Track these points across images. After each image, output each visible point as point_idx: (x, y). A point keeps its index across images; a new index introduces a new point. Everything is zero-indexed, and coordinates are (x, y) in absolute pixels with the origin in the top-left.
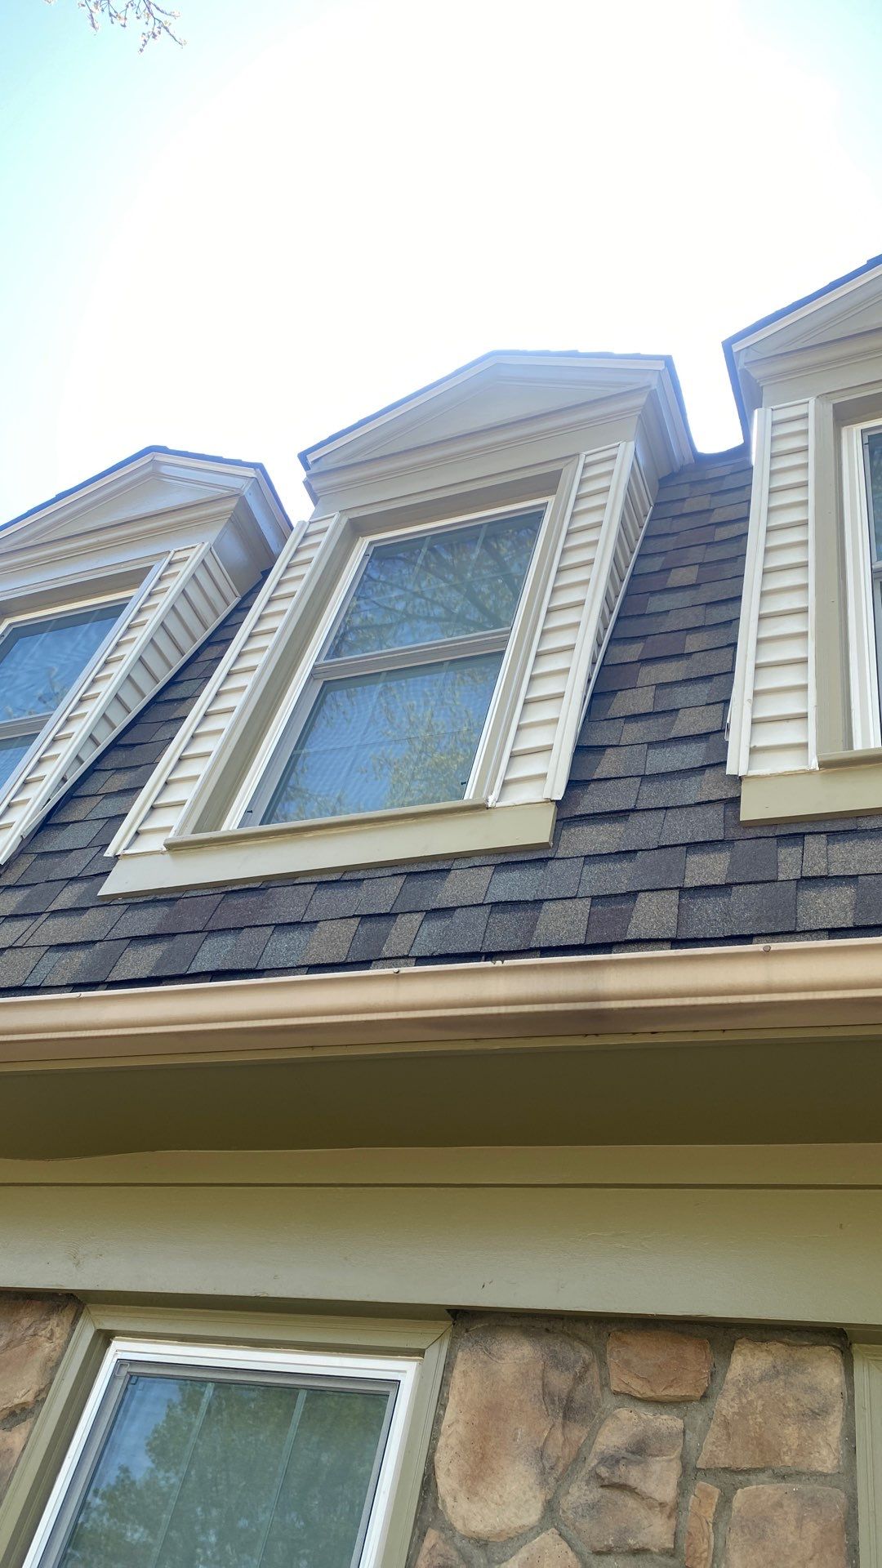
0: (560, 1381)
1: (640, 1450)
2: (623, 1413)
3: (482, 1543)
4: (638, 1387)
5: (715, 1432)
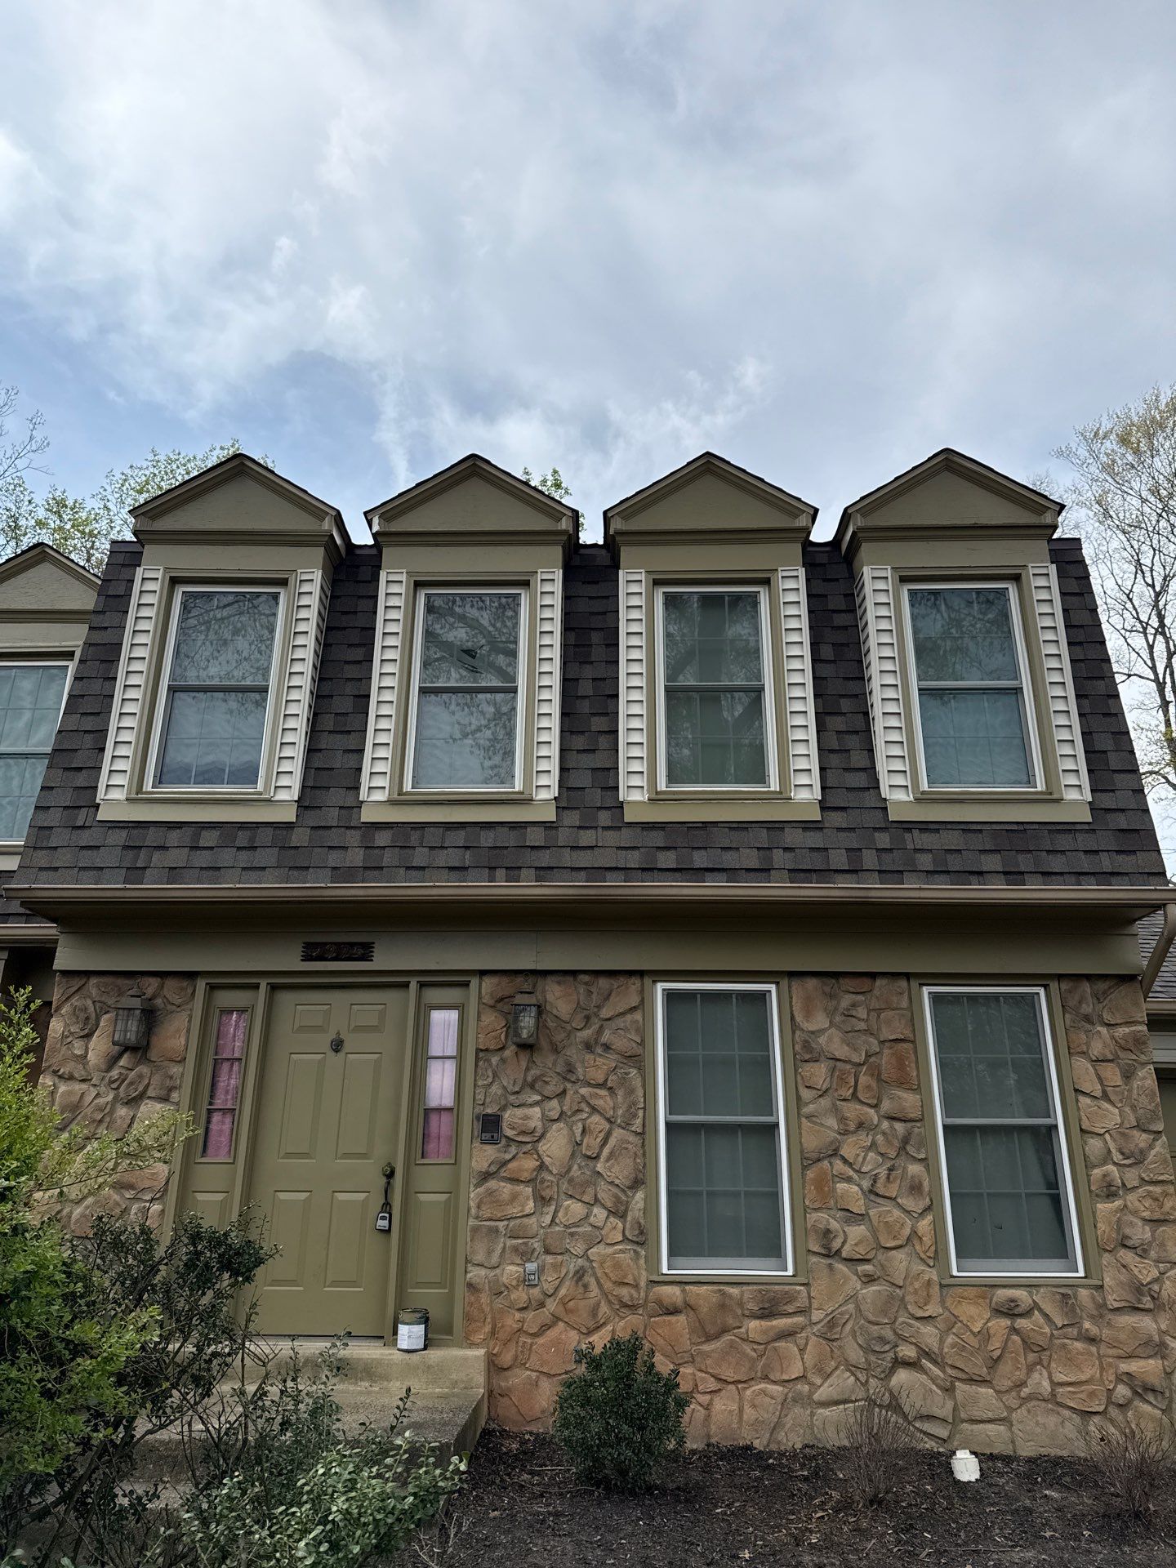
0: (827, 989)
1: (854, 1005)
2: (846, 996)
3: (813, 1032)
4: (852, 990)
5: (874, 999)
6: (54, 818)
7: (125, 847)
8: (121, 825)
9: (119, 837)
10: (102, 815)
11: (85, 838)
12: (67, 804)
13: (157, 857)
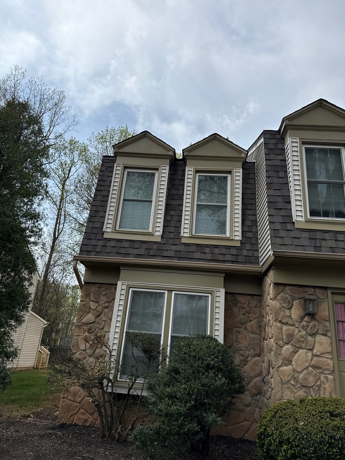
6: (278, 226)
7: (310, 239)
8: (305, 230)
9: (306, 235)
10: (297, 226)
11: (293, 234)
12: (281, 221)
13: (323, 243)
